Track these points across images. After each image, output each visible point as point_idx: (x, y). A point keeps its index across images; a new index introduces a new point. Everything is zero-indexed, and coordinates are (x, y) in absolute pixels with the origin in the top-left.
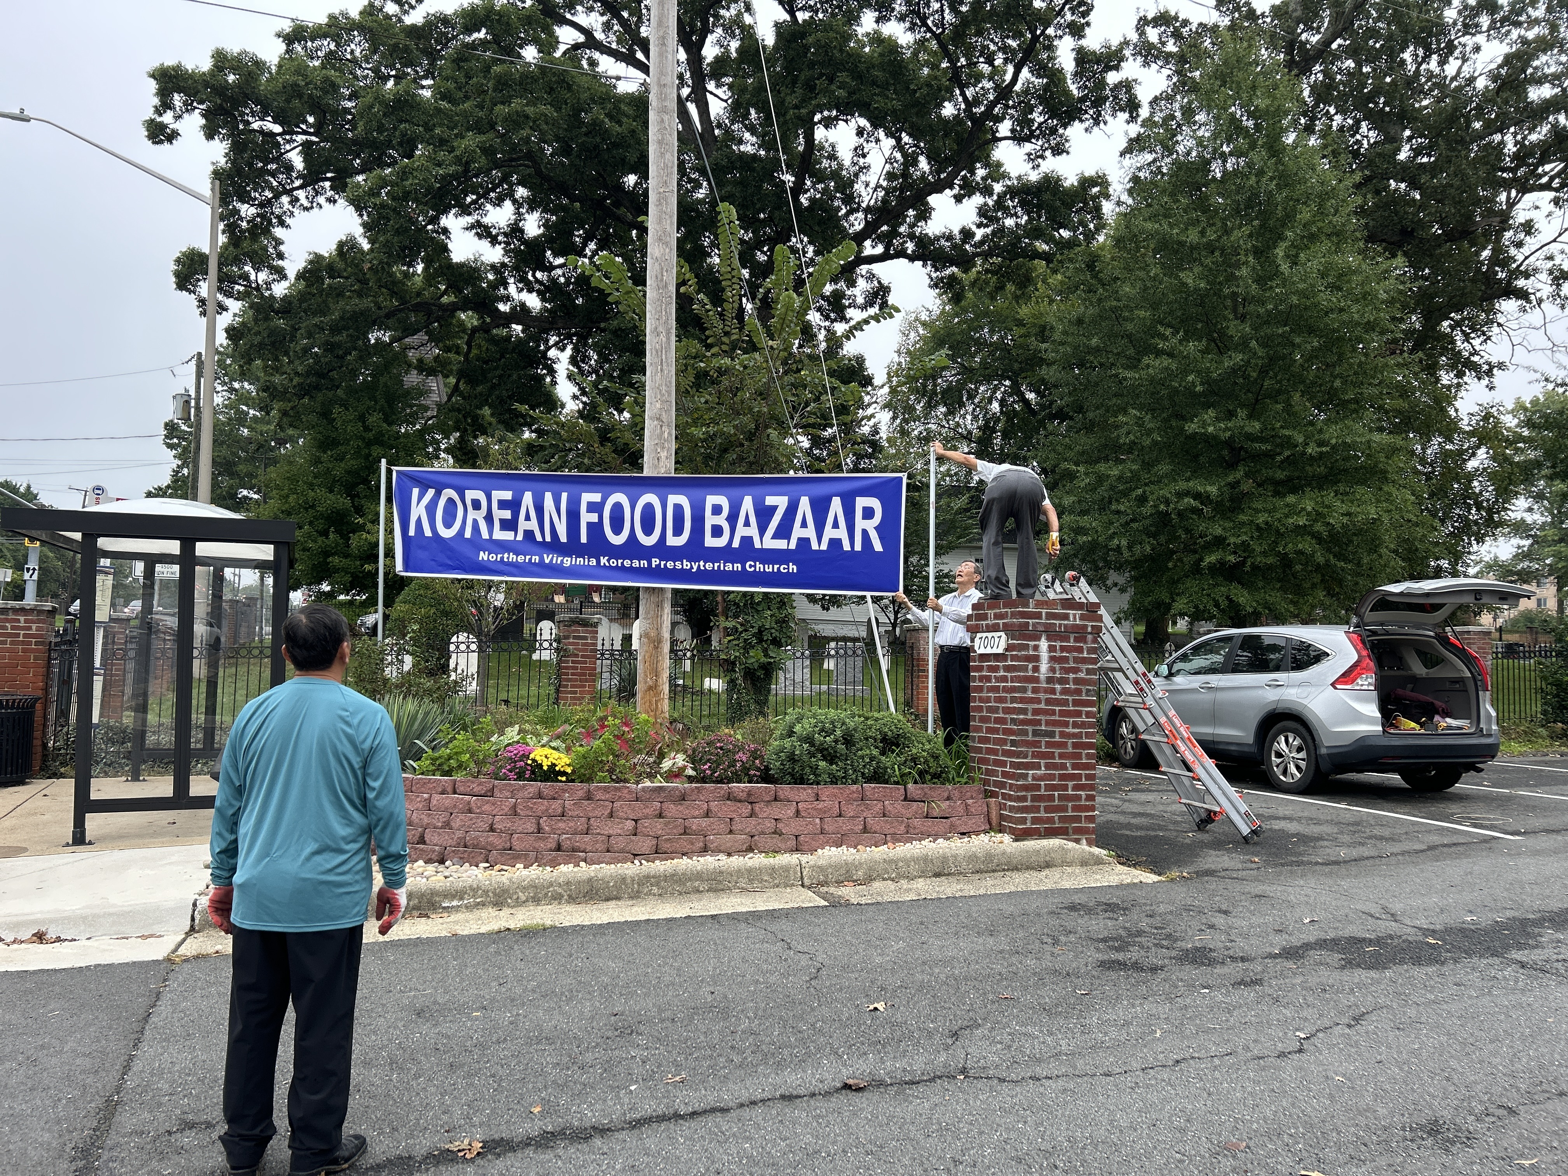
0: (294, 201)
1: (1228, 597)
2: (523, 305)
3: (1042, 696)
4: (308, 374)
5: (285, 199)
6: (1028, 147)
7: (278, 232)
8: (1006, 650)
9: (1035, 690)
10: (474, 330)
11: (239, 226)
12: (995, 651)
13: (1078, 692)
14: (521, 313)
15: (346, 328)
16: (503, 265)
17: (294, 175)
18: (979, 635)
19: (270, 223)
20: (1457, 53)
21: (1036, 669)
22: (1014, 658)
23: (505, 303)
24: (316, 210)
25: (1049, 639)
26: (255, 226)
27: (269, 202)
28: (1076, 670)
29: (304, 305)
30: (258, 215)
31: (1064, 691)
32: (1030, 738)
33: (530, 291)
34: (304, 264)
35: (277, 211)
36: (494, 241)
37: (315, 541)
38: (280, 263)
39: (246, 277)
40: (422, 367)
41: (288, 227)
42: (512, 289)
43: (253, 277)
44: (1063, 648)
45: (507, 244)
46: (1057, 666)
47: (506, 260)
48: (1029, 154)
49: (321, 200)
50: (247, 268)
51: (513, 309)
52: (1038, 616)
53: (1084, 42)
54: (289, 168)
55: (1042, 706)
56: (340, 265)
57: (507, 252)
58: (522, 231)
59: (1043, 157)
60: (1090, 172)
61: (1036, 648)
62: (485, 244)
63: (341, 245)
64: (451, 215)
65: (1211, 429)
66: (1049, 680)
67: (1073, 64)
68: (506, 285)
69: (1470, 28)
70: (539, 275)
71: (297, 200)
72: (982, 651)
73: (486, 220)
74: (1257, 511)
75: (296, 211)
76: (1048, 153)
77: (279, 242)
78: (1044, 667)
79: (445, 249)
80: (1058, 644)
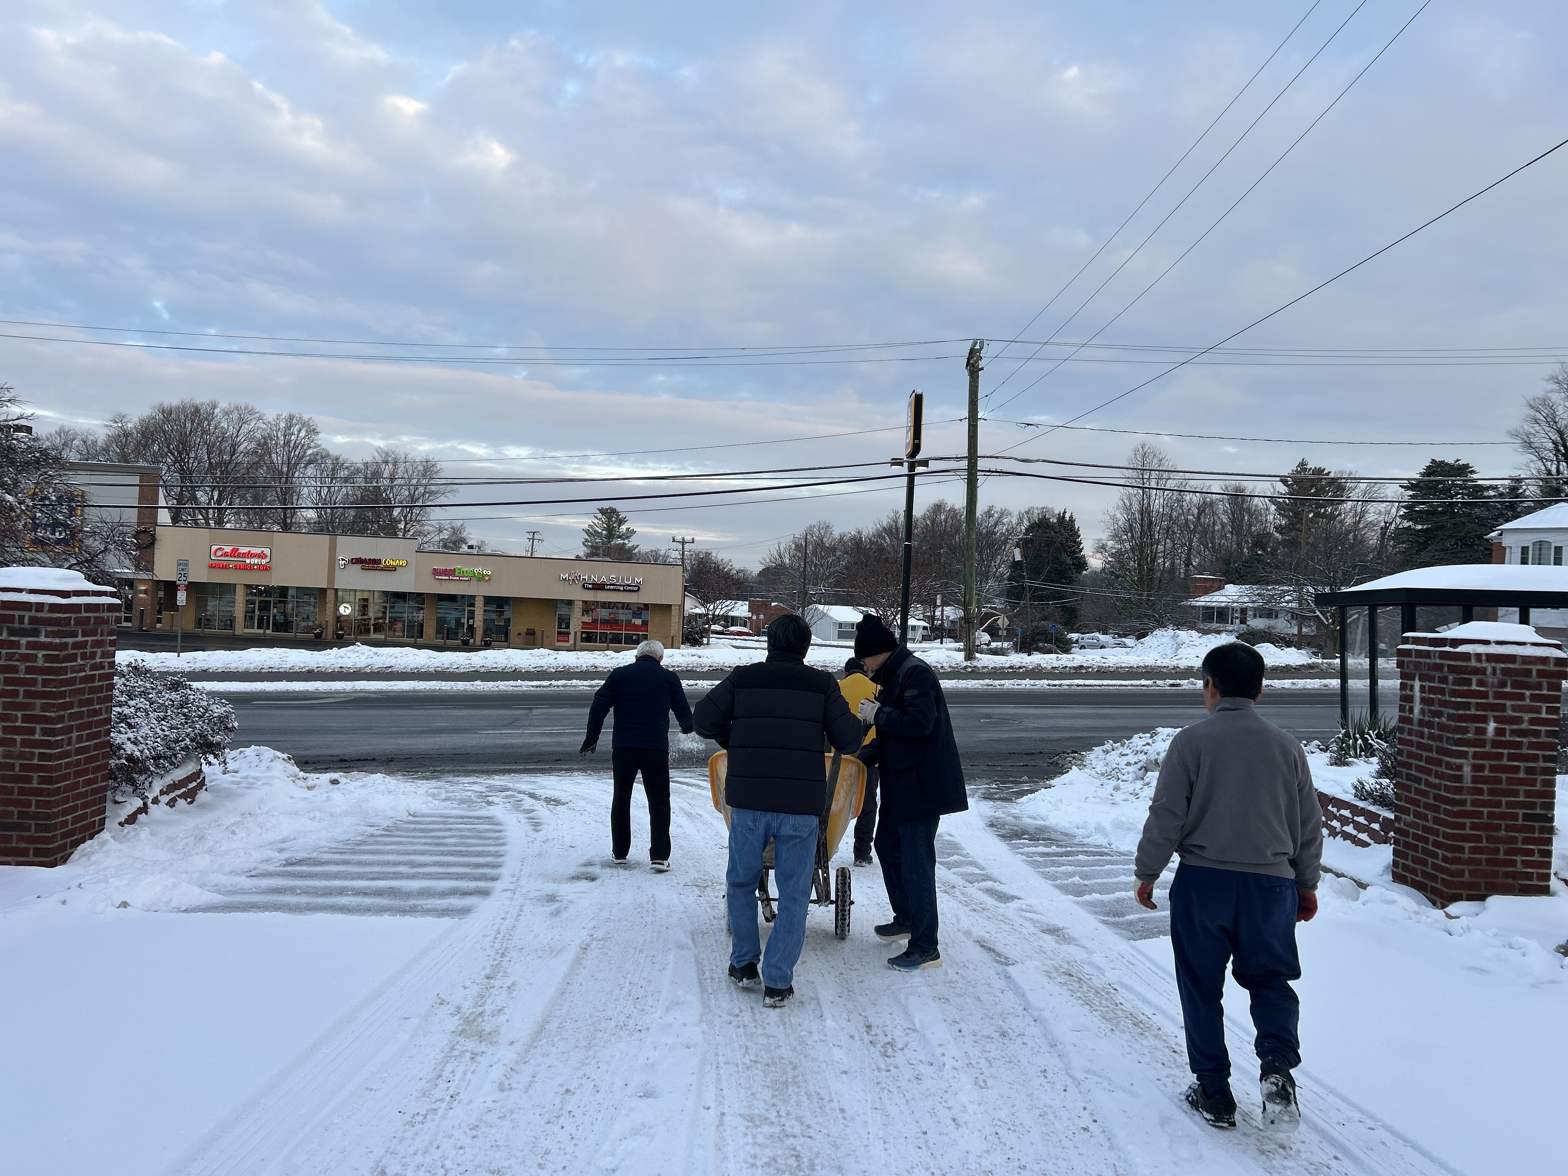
13: (1440, 738)
25: (1420, 680)
28: (1439, 714)
31: (1431, 737)
44: (1432, 690)
46: (1426, 708)
55: (1414, 749)
61: (1412, 687)
66: (1421, 723)
78: (1416, 710)
80: (1427, 684)
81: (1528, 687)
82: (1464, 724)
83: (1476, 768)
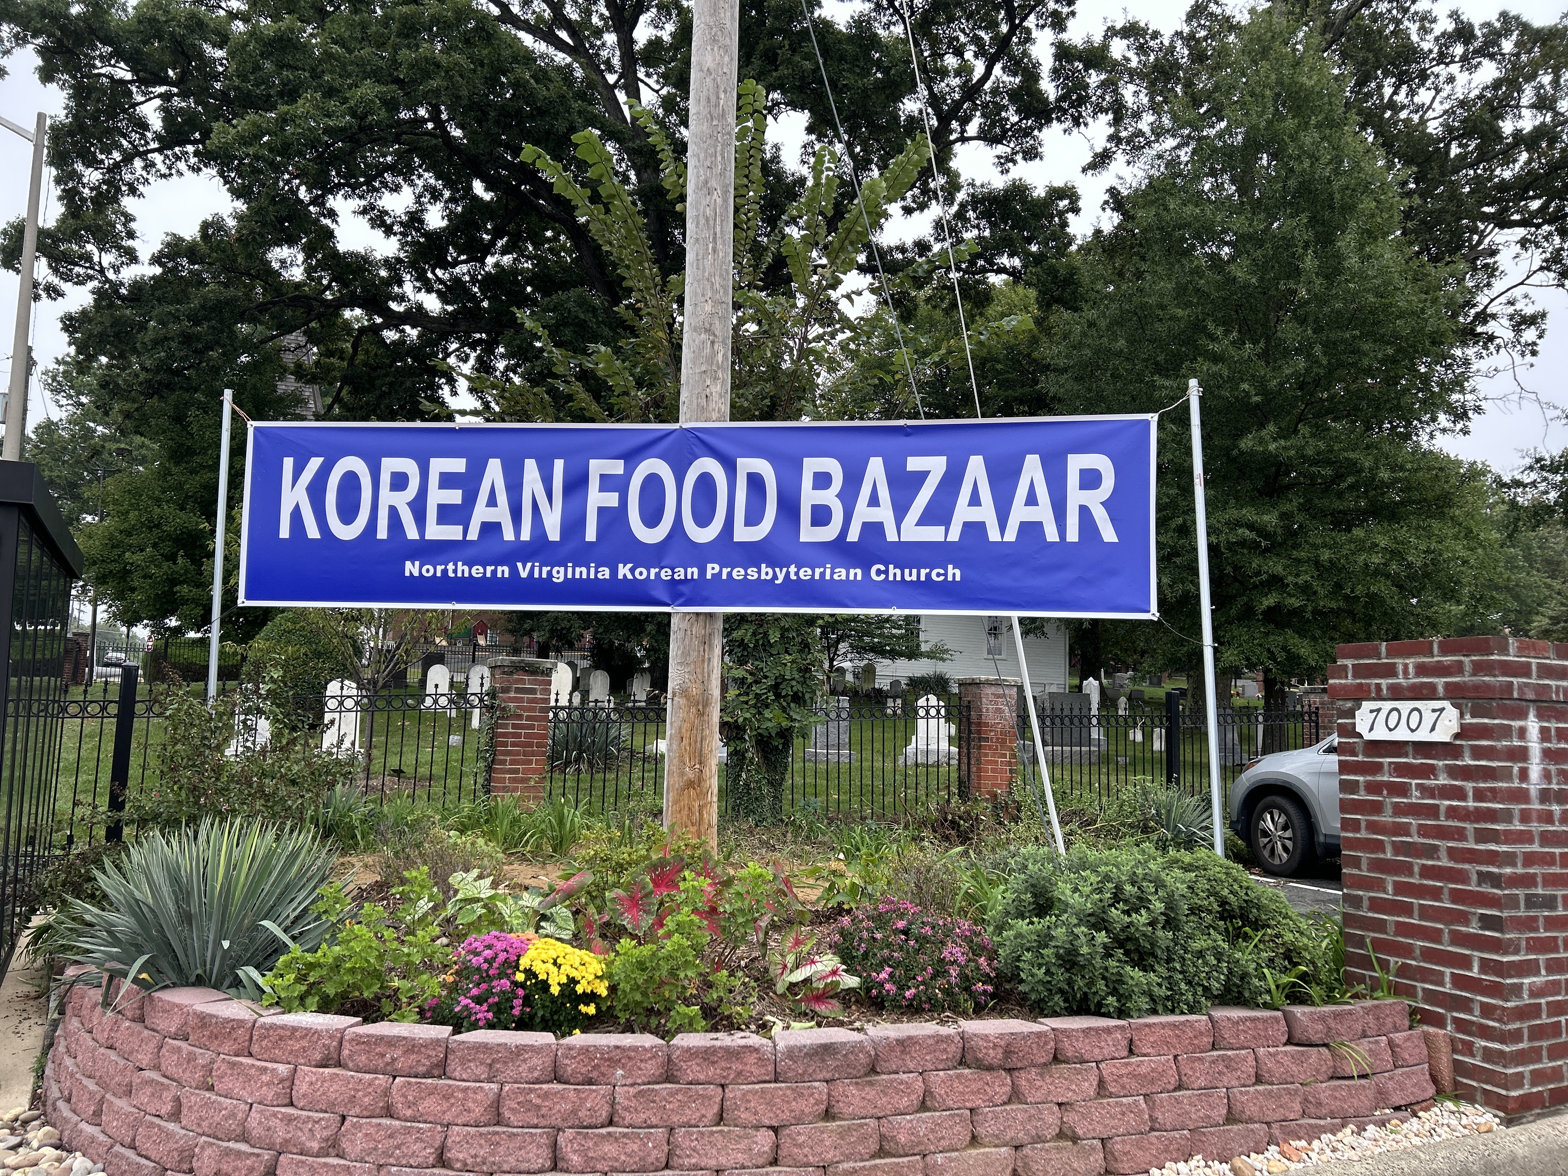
0: (149, 166)
1: (1284, 648)
2: (420, 307)
3: (1536, 827)
4: (158, 370)
5: (138, 163)
6: (1001, 149)
7: (128, 203)
8: (1457, 736)
9: (1525, 817)
10: (362, 330)
11: (81, 193)
12: (1423, 735)
14: (416, 315)
15: (206, 318)
16: (399, 260)
17: (149, 135)
18: (1367, 705)
19: (118, 190)
20: (1428, 83)
21: (1524, 775)
22: (1477, 753)
23: (400, 303)
24: (175, 177)
25: (1540, 717)
26: (100, 194)
27: (117, 165)
29: (158, 293)
30: (104, 182)
32: (1522, 913)
33: (429, 291)
34: (159, 247)
35: (127, 177)
36: (389, 231)
37: (159, 566)
38: (130, 243)
39: (88, 257)
40: (300, 372)
41: (141, 195)
42: (408, 288)
43: (96, 259)
44: (1560, 734)
45: (404, 234)
46: (1552, 768)
47: (402, 255)
48: (999, 157)
49: (182, 165)
50: (90, 247)
51: (408, 311)
52: (1524, 670)
53: (1064, 36)
54: (142, 125)
55: (1536, 848)
56: (203, 248)
57: (403, 245)
58: (422, 222)
59: (1015, 162)
60: (1059, 183)
61: (1522, 733)
62: (379, 233)
63: (205, 226)
64: (339, 196)
65: (1272, 447)
66: (1545, 796)
67: (1052, 60)
68: (400, 283)
69: (1443, 58)
70: (439, 272)
71: (153, 165)
72: (1380, 734)
73: (380, 203)
74: (1315, 546)
75: (152, 179)
76: (1019, 157)
77: (129, 218)
78: (1535, 771)
79: (330, 234)
80: (1553, 725)
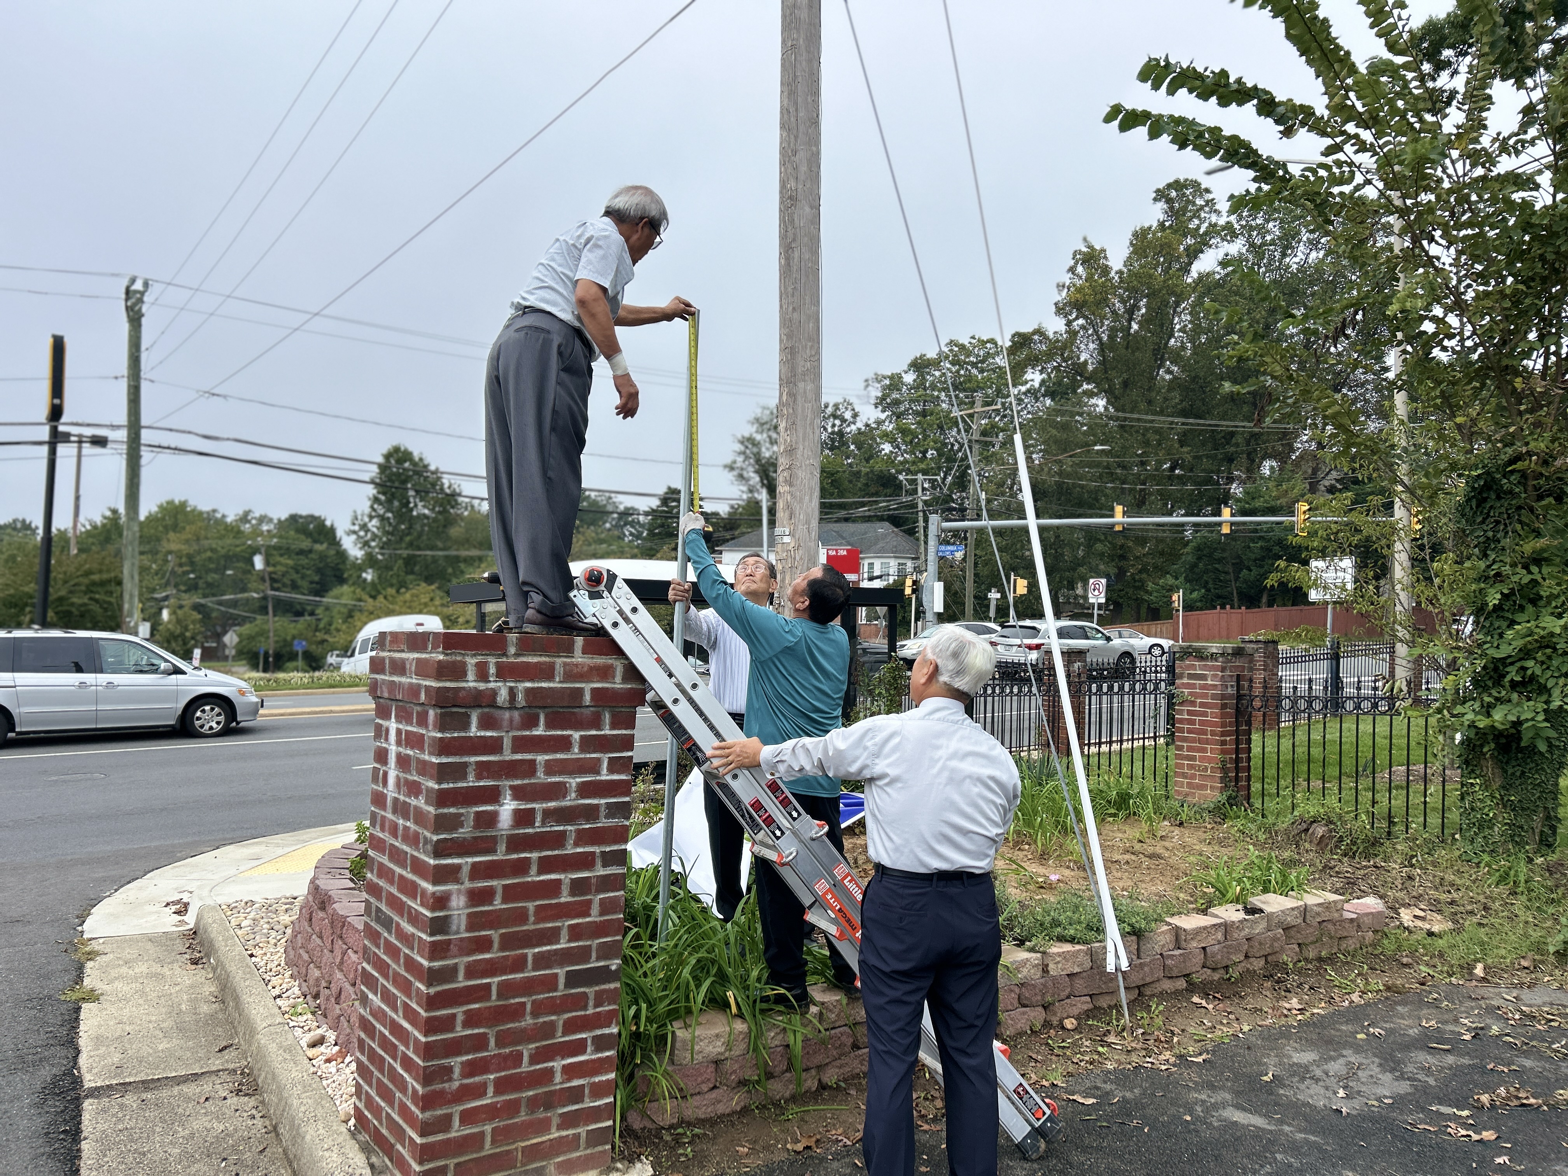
13: (416, 840)
25: (396, 719)
28: (417, 790)
31: (406, 835)
46: (403, 775)
61: (387, 733)
80: (403, 726)
81: (578, 725)
82: (452, 810)
83: (477, 897)
